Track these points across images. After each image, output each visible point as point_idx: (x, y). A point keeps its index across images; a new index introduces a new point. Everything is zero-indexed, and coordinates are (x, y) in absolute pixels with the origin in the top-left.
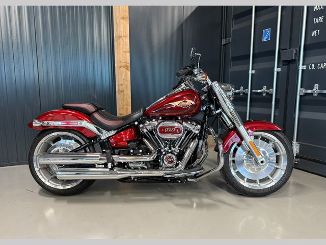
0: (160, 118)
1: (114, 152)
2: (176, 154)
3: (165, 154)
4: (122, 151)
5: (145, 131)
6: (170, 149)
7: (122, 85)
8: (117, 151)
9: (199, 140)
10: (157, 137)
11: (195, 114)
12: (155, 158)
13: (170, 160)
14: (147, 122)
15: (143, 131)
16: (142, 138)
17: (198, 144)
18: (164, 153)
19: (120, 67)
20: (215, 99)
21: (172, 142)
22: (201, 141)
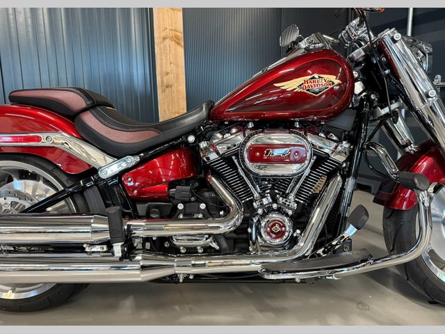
0: (251, 125)
1: (135, 210)
2: (290, 213)
3: (264, 215)
4: (157, 207)
5: (213, 156)
6: (275, 200)
7: (168, 73)
8: (141, 208)
9: (344, 178)
10: (242, 173)
11: (337, 114)
12: (238, 223)
13: (277, 228)
14: (219, 136)
15: (208, 159)
16: (206, 175)
17: (343, 189)
18: (260, 211)
19: (164, 39)
20: (388, 76)
21: (279, 185)
22: (351, 182)
